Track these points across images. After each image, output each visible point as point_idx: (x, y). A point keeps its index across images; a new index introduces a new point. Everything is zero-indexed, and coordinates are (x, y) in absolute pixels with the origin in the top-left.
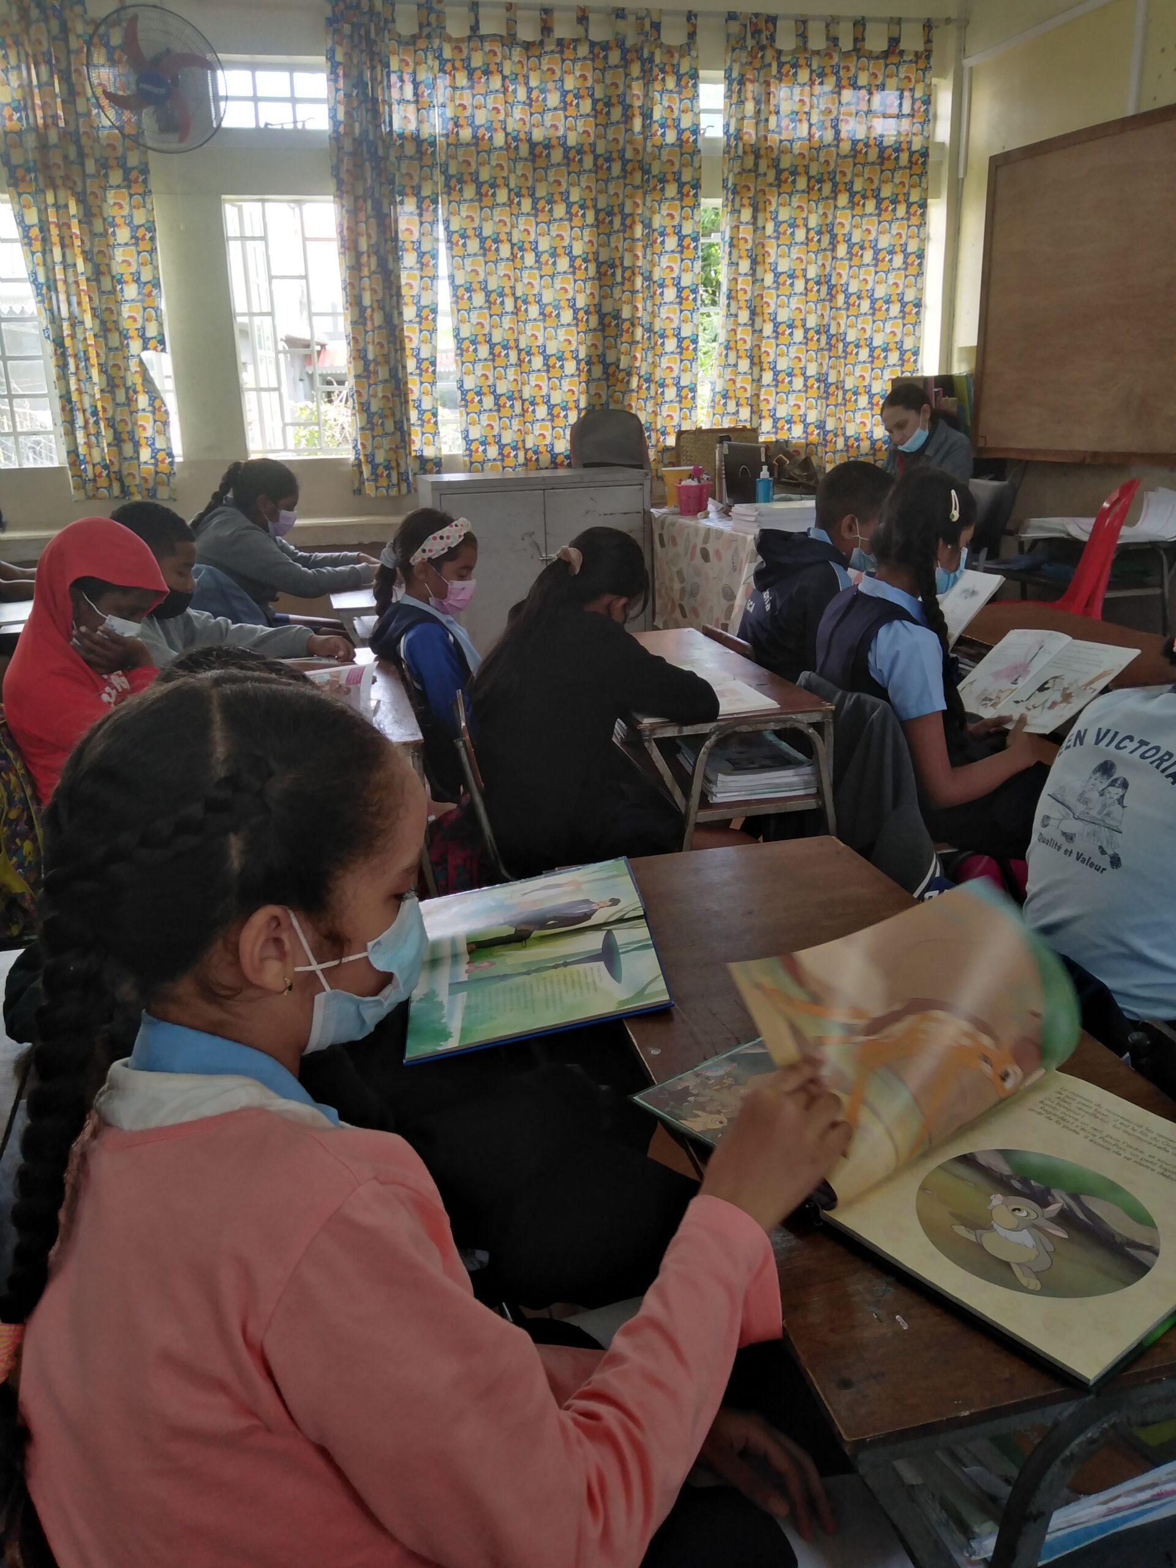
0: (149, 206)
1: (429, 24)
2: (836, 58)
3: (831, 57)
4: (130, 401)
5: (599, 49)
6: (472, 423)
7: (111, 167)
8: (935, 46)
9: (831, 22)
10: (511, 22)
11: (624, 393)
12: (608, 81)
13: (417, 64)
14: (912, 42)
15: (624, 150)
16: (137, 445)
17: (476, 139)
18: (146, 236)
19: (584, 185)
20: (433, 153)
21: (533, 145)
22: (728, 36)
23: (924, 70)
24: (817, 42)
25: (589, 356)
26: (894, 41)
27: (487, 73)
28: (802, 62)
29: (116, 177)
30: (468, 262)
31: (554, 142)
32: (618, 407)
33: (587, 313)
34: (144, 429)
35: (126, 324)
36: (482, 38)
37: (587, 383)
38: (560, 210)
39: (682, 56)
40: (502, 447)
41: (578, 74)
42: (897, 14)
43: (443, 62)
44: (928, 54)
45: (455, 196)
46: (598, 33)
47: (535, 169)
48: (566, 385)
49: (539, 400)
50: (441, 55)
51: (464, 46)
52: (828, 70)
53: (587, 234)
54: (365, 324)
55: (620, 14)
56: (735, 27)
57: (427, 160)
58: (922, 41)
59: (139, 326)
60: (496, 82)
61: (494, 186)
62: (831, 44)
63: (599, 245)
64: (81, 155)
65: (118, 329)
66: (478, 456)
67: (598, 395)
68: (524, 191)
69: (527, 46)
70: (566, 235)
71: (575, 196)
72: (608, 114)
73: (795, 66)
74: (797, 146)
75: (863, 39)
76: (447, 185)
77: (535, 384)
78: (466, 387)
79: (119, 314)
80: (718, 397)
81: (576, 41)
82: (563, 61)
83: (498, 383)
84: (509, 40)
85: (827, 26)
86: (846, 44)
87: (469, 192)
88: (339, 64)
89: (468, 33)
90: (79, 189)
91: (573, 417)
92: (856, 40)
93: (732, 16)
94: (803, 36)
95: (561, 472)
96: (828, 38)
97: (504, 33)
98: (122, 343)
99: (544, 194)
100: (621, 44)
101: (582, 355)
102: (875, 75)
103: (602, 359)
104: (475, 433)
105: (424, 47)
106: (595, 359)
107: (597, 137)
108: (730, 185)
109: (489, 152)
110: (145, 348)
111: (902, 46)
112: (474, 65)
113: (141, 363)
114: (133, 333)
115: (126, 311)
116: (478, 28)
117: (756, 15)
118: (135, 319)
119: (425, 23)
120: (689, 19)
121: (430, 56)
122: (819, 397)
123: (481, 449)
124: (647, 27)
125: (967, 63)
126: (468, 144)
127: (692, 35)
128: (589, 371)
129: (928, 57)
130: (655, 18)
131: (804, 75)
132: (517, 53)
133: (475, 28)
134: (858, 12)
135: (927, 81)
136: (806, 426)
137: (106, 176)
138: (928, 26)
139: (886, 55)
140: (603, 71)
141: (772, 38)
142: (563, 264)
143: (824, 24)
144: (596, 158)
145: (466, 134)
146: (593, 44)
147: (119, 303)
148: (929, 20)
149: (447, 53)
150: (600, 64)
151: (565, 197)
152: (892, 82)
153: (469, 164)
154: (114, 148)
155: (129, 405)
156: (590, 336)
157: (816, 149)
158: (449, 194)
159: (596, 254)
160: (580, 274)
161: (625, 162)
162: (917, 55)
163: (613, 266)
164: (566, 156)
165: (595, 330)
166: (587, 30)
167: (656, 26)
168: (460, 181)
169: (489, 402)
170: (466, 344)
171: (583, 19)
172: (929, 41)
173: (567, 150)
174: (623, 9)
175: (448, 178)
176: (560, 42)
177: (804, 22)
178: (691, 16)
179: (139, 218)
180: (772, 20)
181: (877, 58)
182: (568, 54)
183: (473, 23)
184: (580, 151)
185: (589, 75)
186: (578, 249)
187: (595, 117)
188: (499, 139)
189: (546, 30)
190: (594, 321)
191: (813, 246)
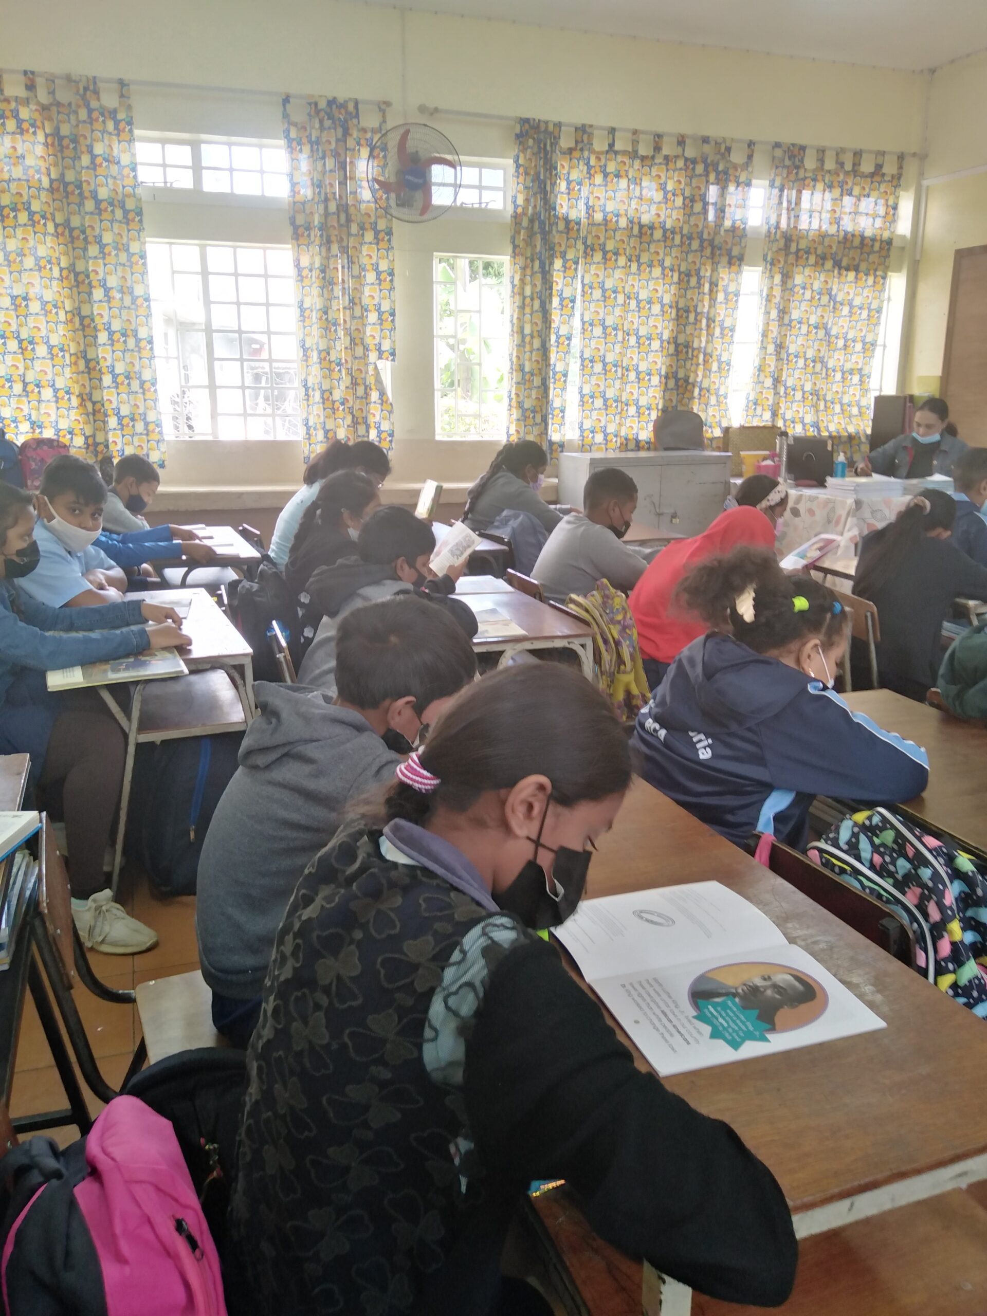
0: (391, 258)
1: (582, 141)
2: (842, 176)
3: (838, 175)
4: (367, 395)
5: (691, 162)
6: (587, 418)
7: (366, 230)
8: (904, 172)
9: (840, 152)
10: (635, 142)
11: (689, 399)
12: (694, 185)
13: (571, 167)
14: (889, 169)
15: (702, 232)
16: (368, 427)
17: (606, 221)
18: (386, 278)
19: (674, 255)
20: (578, 230)
21: (641, 226)
22: (774, 158)
23: (895, 187)
24: (830, 165)
25: (667, 373)
26: (879, 167)
27: (618, 176)
28: (820, 177)
29: (369, 236)
30: (593, 305)
31: (657, 225)
32: (685, 409)
33: (669, 343)
34: (374, 415)
35: (369, 341)
36: (616, 153)
37: (664, 392)
38: (657, 272)
39: (742, 170)
40: (606, 435)
41: (676, 179)
42: (882, 149)
43: (589, 168)
44: (900, 176)
45: (589, 259)
46: (690, 152)
47: (641, 243)
48: (651, 392)
49: (631, 402)
50: (588, 162)
51: (603, 157)
52: (835, 184)
53: (673, 289)
54: (524, 347)
55: (706, 140)
56: (778, 153)
57: (573, 234)
58: (896, 167)
59: (377, 342)
60: (623, 183)
61: (616, 254)
62: (839, 166)
63: (679, 297)
64: (349, 220)
65: (363, 344)
66: (588, 441)
67: (671, 400)
68: (634, 258)
69: (643, 158)
70: (660, 290)
71: (667, 263)
72: (692, 207)
73: (815, 180)
74: (811, 234)
75: (860, 164)
76: (585, 252)
77: (631, 391)
78: (584, 392)
79: (364, 333)
80: (751, 404)
81: (677, 157)
82: (667, 170)
83: (608, 390)
84: (634, 155)
85: (837, 154)
86: (848, 167)
87: (598, 257)
88: (521, 165)
89: (606, 148)
90: (345, 244)
91: (654, 415)
92: (854, 165)
93: (777, 145)
94: (821, 161)
95: (643, 454)
96: (837, 162)
97: (631, 150)
98: (364, 354)
99: (646, 260)
100: (704, 161)
101: (663, 373)
102: (864, 188)
103: (675, 375)
104: (587, 425)
105: (578, 156)
106: (670, 375)
107: (684, 222)
108: (769, 259)
109: (614, 231)
110: (380, 358)
111: (884, 170)
112: (608, 170)
113: (376, 368)
114: (372, 347)
115: (368, 332)
116: (613, 145)
117: (793, 145)
118: (374, 337)
119: (580, 140)
120: (749, 146)
121: (581, 163)
122: (812, 406)
123: (591, 435)
124: (723, 150)
125: (925, 183)
126: (599, 224)
127: (750, 157)
128: (666, 384)
129: (899, 178)
130: (728, 144)
131: (820, 186)
132: (637, 163)
133: (611, 146)
134: (858, 146)
135: (897, 194)
136: (804, 425)
137: (363, 235)
138: (901, 157)
139: (872, 175)
140: (691, 178)
141: (802, 161)
142: (656, 309)
143: (834, 153)
144: (682, 236)
145: (598, 217)
146: (686, 160)
147: (364, 325)
148: (902, 153)
149: (593, 162)
150: (689, 173)
151: (661, 263)
152: (874, 194)
153: (598, 238)
154: (369, 216)
155: (366, 398)
156: (669, 358)
157: (823, 236)
158: (586, 258)
159: (677, 303)
160: (667, 316)
161: (702, 241)
162: (893, 177)
163: (687, 311)
164: (664, 235)
165: (672, 355)
166: (684, 150)
167: (728, 149)
168: (593, 250)
169: (599, 403)
170: (587, 362)
171: (681, 142)
172: (901, 167)
173: (665, 231)
174: (708, 137)
175: (586, 247)
176: (666, 158)
177: (823, 151)
178: (751, 144)
179: (384, 266)
180: (803, 148)
181: (866, 177)
182: (671, 165)
183: (611, 141)
184: (673, 232)
185: (683, 180)
186: (667, 299)
187: (684, 209)
188: (623, 223)
189: (657, 148)
190: (672, 348)
191: (815, 303)
